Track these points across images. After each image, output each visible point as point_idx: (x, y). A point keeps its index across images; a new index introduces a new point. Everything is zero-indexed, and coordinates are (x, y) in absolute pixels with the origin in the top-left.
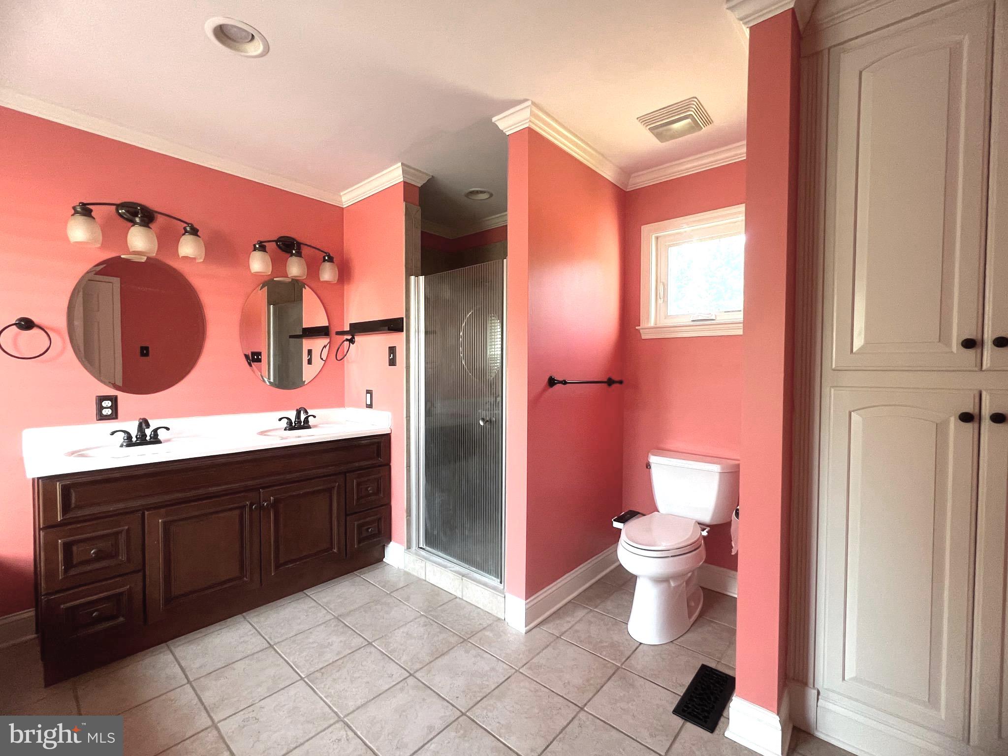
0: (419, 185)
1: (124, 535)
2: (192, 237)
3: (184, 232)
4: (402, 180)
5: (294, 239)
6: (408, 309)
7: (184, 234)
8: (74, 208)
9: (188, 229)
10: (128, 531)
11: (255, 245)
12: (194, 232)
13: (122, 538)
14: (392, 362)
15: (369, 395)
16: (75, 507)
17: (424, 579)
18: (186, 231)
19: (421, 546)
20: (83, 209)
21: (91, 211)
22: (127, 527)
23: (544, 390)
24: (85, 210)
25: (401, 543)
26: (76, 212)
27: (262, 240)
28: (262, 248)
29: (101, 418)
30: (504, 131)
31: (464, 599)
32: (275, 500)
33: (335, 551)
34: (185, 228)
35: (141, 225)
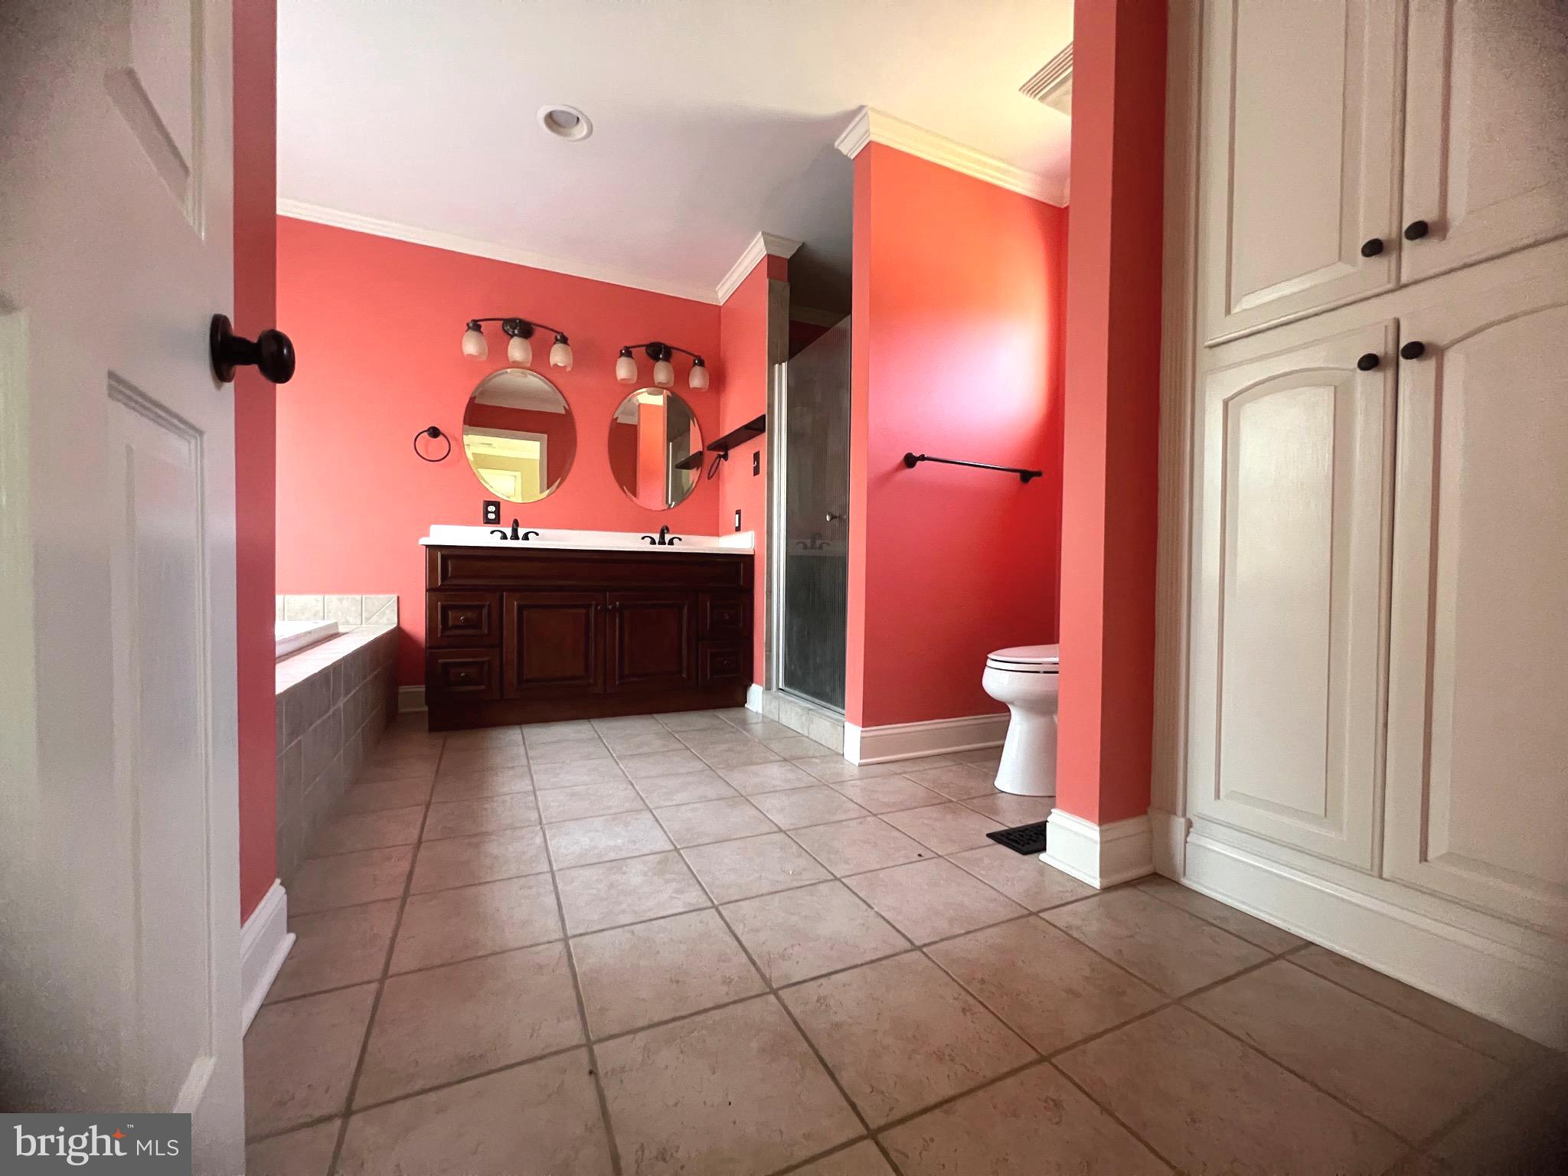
0: (789, 257)
1: (486, 608)
2: (562, 345)
3: (554, 341)
4: (765, 253)
5: (661, 344)
6: (771, 404)
7: (554, 343)
8: (468, 324)
9: (559, 337)
10: (489, 605)
11: (621, 351)
12: (564, 340)
13: (485, 611)
14: (756, 471)
15: (737, 515)
16: (452, 576)
17: (777, 720)
18: (557, 340)
19: (781, 687)
20: (474, 325)
21: (480, 326)
22: (488, 603)
23: (899, 468)
24: (476, 326)
25: (761, 685)
26: (469, 328)
27: (628, 345)
28: (628, 353)
29: (488, 522)
30: (849, 155)
31: (810, 736)
32: (620, 605)
33: (684, 676)
34: (556, 338)
35: (519, 336)
